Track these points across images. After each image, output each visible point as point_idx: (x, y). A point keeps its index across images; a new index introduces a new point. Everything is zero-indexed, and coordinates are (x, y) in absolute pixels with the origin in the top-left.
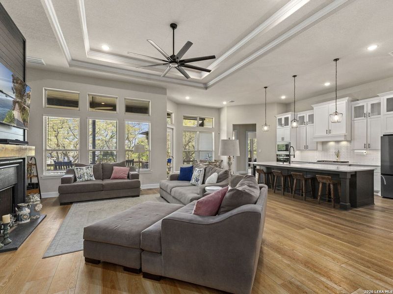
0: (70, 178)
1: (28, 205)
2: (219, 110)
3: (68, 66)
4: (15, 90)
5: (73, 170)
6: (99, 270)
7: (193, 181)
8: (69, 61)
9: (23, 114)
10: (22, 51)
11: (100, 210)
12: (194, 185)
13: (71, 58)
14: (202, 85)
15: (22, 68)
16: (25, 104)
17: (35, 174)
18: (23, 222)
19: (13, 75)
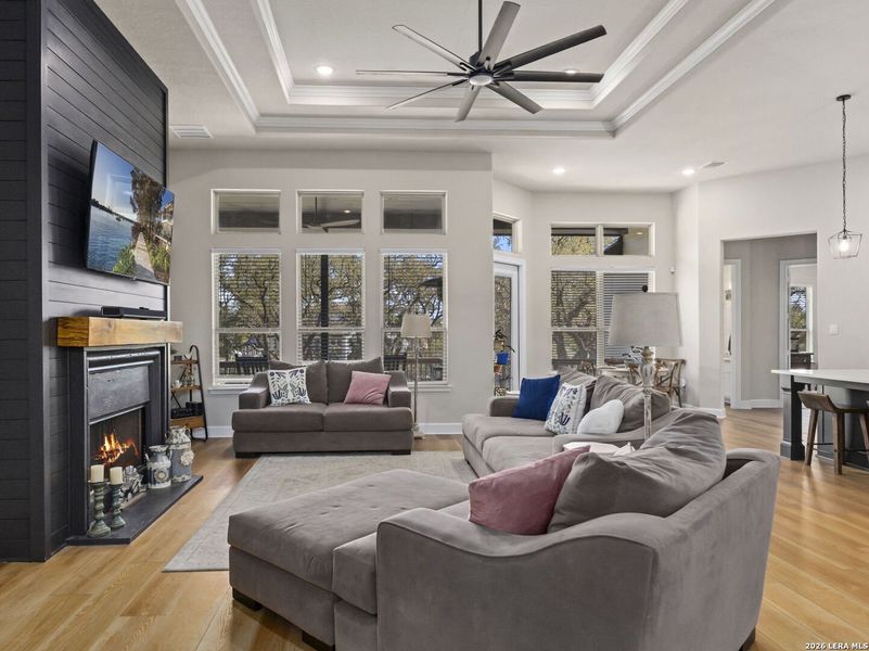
0: (256, 395)
1: (167, 451)
2: (672, 196)
3: (252, 131)
4: (137, 202)
5: (266, 376)
6: (253, 625)
7: (552, 422)
8: (254, 118)
9: (155, 255)
10: (160, 115)
11: (308, 478)
12: (555, 434)
13: (257, 113)
14: (600, 127)
15: (159, 154)
16: (159, 233)
17: (197, 383)
18: (158, 486)
19: (132, 173)
